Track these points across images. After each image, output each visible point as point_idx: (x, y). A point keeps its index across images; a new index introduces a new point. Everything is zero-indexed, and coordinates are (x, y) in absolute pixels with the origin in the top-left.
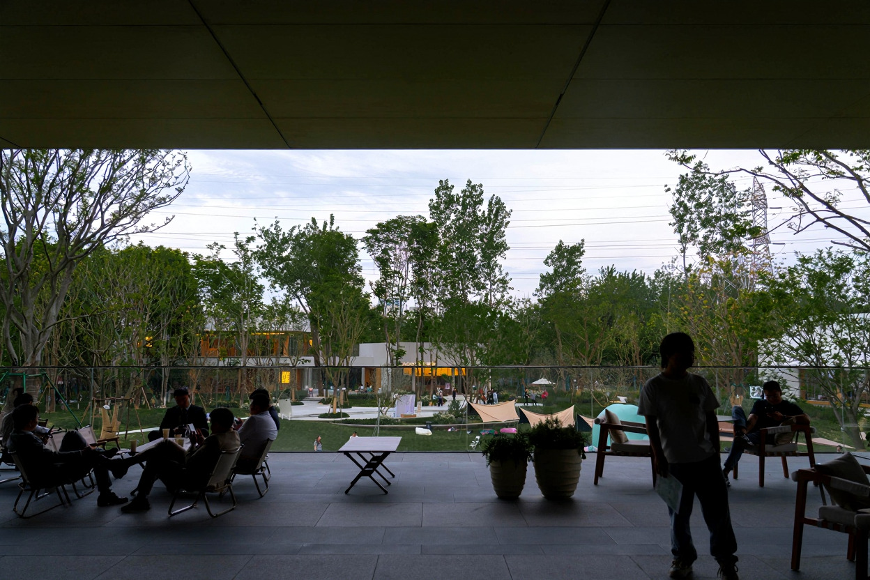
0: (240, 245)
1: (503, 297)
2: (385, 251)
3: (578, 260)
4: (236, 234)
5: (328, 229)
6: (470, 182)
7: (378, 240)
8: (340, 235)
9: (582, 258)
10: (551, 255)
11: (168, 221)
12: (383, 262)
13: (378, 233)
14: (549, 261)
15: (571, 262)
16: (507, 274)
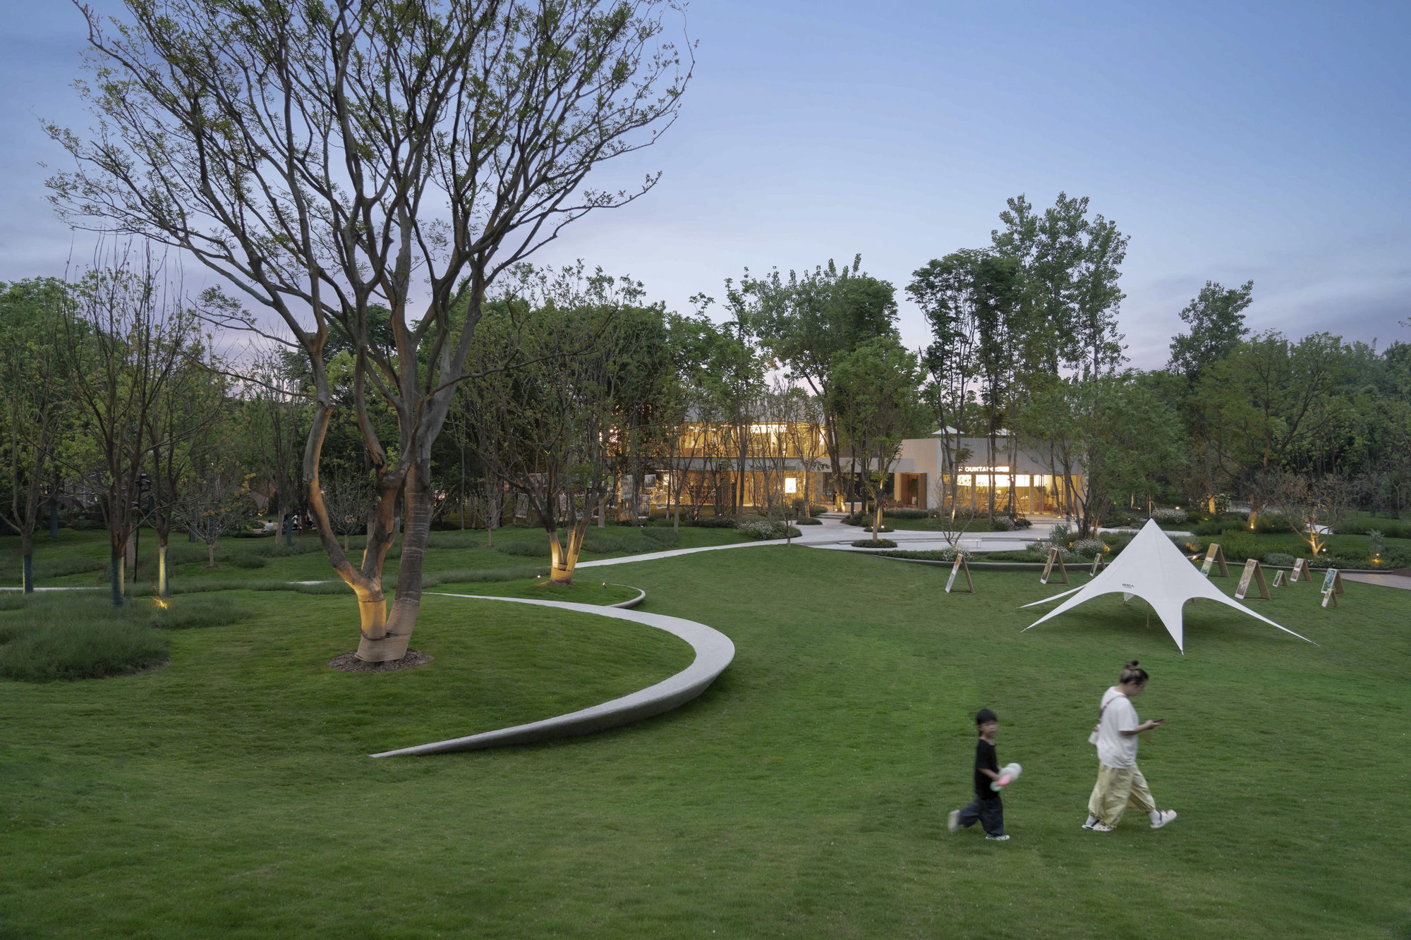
0: (734, 298)
1: (1113, 369)
2: (943, 303)
3: (1239, 313)
4: (729, 281)
5: (850, 275)
6: (1062, 196)
7: (931, 286)
8: (872, 282)
9: (1244, 312)
10: (1194, 306)
11: (650, 183)
12: (940, 319)
13: (931, 274)
14: (1191, 314)
15: (1227, 318)
16: (1122, 337)
